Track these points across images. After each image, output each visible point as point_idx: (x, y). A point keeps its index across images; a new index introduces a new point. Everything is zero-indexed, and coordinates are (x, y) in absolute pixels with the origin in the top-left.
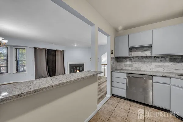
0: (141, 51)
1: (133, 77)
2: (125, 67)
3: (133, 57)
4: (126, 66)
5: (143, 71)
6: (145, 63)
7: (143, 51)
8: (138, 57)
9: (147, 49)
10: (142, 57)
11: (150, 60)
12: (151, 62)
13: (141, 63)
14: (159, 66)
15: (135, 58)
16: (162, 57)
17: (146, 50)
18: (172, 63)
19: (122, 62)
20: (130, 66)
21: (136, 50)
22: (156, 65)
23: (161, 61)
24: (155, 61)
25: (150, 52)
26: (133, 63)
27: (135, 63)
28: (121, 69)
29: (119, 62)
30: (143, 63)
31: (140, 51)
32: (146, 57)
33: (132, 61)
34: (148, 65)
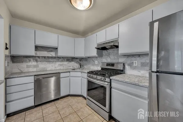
0: (47, 51)
1: (43, 78)
2: (28, 69)
3: (39, 57)
4: (28, 67)
5: (49, 71)
6: (51, 63)
7: (49, 51)
8: (45, 57)
9: (53, 50)
10: (48, 57)
11: (55, 60)
12: (56, 62)
13: (47, 63)
14: (61, 65)
15: (40, 57)
16: (63, 58)
17: (51, 51)
18: (67, 62)
19: (22, 62)
20: (35, 66)
21: (42, 49)
22: (59, 64)
23: (62, 61)
24: (58, 61)
25: (54, 53)
26: (39, 63)
27: (40, 63)
28: (22, 72)
29: (17, 62)
30: (49, 63)
31: (45, 51)
32: (52, 58)
33: (37, 61)
34: (53, 64)
